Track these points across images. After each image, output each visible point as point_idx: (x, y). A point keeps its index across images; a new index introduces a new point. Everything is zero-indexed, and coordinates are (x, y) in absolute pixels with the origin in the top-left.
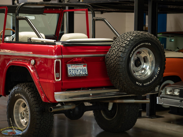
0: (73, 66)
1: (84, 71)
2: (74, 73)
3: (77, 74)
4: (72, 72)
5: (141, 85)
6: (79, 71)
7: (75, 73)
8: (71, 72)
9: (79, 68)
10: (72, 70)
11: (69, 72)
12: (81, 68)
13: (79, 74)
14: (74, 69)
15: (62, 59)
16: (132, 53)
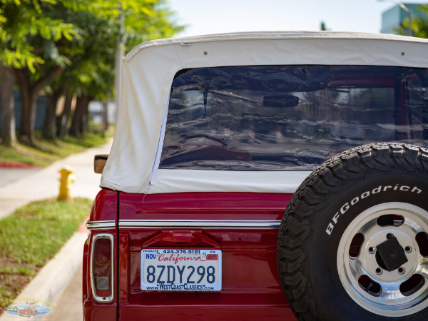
0: (168, 255)
1: (206, 274)
2: (164, 279)
3: (177, 283)
4: (157, 275)
6: (187, 272)
7: (171, 279)
8: (153, 274)
9: (188, 263)
10: (158, 271)
11: (146, 274)
12: (196, 264)
13: (185, 281)
14: (169, 267)
15: (117, 231)
16: (335, 220)
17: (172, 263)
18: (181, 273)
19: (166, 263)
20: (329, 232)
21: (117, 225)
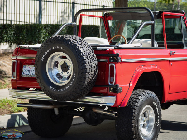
0: (29, 67)
2: (27, 73)
3: (30, 74)
4: (26, 72)
5: (55, 90)
10: (26, 71)
11: (23, 72)
13: (31, 74)
15: (17, 60)
16: (44, 56)
17: (29, 69)
18: (31, 72)
19: (28, 69)
20: (43, 60)
21: (16, 58)
